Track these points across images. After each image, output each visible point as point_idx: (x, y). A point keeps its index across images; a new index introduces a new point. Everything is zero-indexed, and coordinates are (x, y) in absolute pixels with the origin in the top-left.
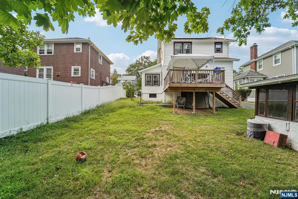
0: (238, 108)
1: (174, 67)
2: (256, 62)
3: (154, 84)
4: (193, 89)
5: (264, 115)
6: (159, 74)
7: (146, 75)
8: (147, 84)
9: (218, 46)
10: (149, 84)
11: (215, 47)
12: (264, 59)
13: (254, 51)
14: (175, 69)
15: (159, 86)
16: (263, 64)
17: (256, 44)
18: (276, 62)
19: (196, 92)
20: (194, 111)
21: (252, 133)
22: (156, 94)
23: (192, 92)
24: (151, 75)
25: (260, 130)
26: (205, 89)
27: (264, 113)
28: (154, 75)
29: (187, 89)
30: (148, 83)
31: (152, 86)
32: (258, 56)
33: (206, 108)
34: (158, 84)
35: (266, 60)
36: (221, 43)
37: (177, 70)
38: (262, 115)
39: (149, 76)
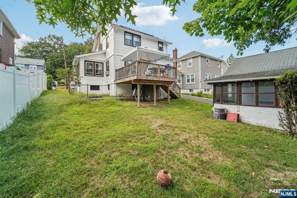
0: (179, 98)
1: (141, 59)
2: (177, 62)
3: (96, 74)
4: (154, 83)
5: (220, 103)
6: (103, 63)
7: (86, 62)
8: (87, 74)
9: (160, 46)
10: (90, 74)
11: (158, 45)
12: (182, 61)
13: (175, 54)
14: (141, 61)
15: (103, 76)
16: (181, 65)
17: (177, 49)
18: (190, 64)
19: (156, 85)
20: (155, 103)
21: (219, 116)
22: (99, 86)
23: (153, 85)
24: (93, 63)
25: (222, 113)
26: (163, 82)
27: (220, 101)
28: (95, 63)
29: (150, 82)
30: (88, 72)
31: (94, 76)
32: (178, 58)
33: (159, 100)
34: (101, 75)
35: (183, 62)
36: (162, 43)
37: (143, 63)
38: (219, 103)
39: (90, 64)
